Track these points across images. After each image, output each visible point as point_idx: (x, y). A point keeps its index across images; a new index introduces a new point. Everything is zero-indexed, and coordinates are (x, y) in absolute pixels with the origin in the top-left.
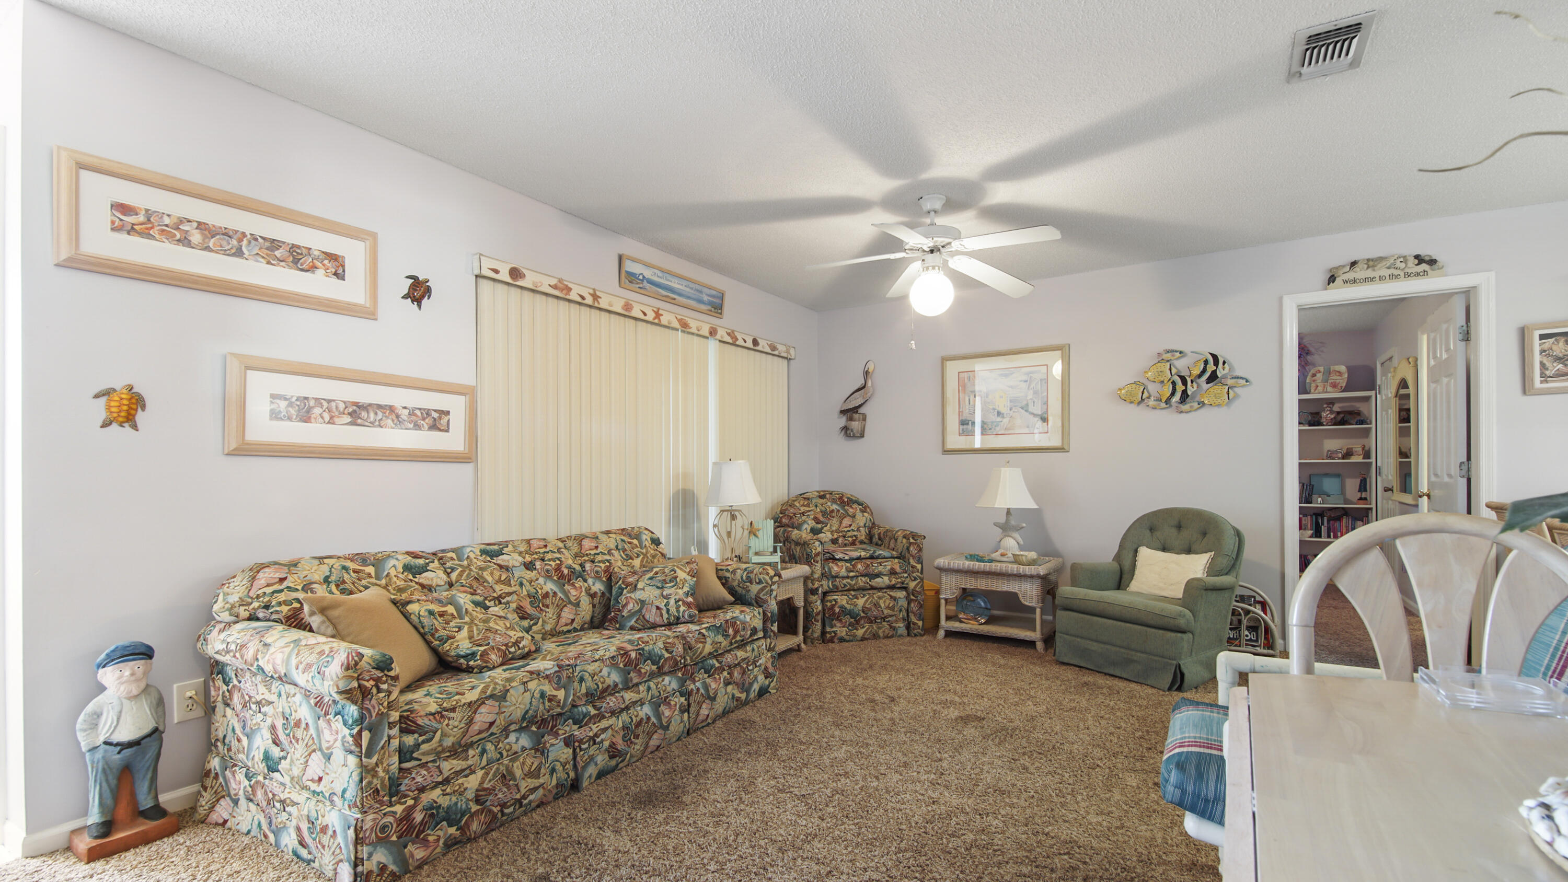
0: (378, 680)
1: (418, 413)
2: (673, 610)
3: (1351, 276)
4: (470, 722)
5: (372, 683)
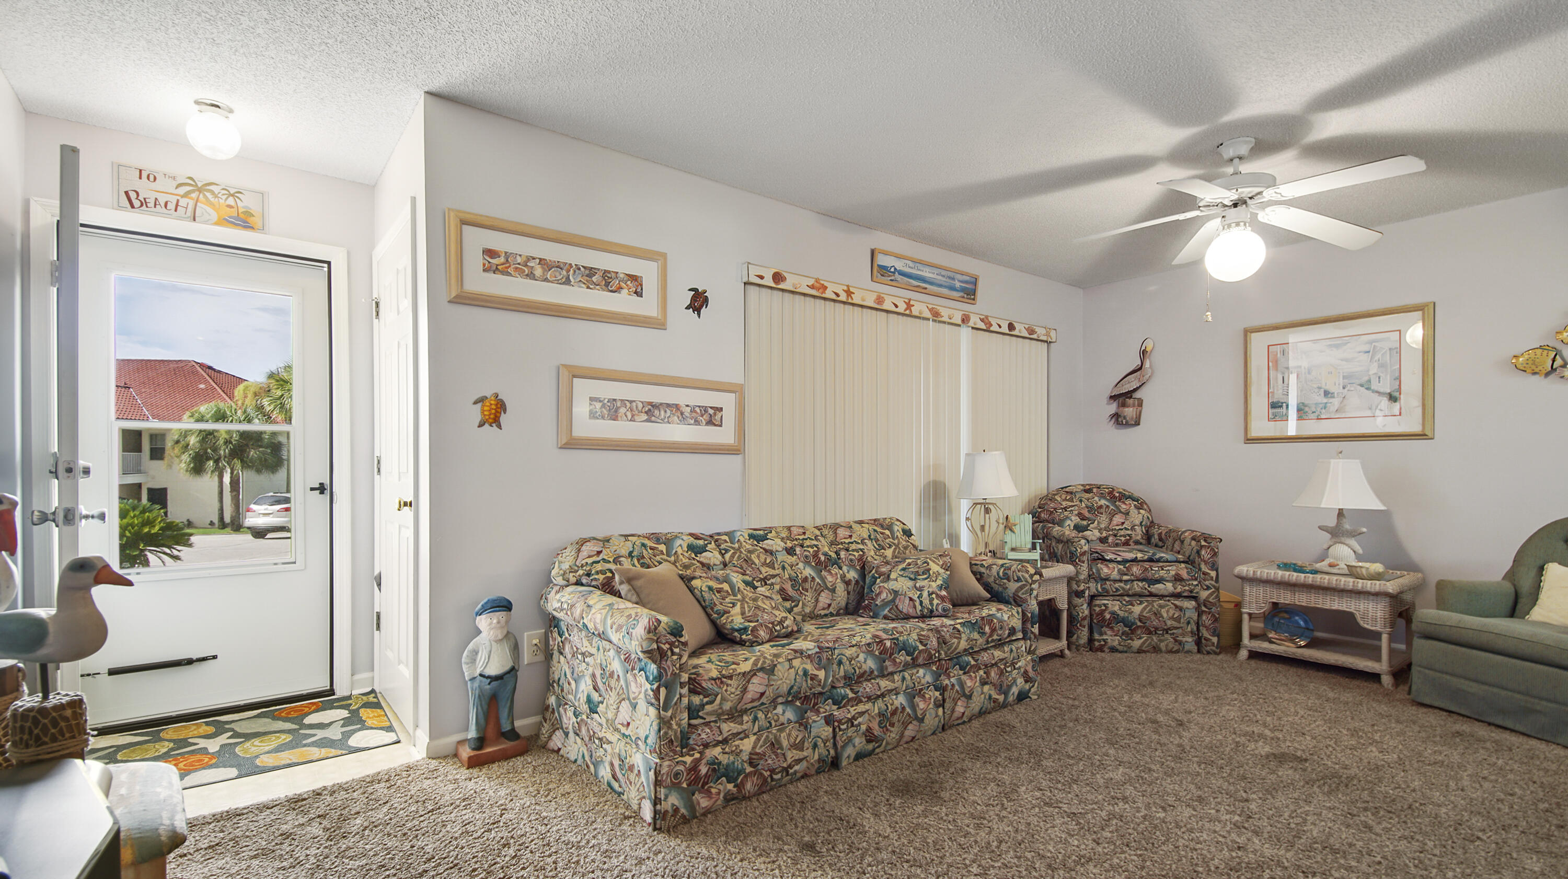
0: (672, 644)
1: (698, 410)
2: (926, 602)
4: (745, 690)
5: (667, 646)
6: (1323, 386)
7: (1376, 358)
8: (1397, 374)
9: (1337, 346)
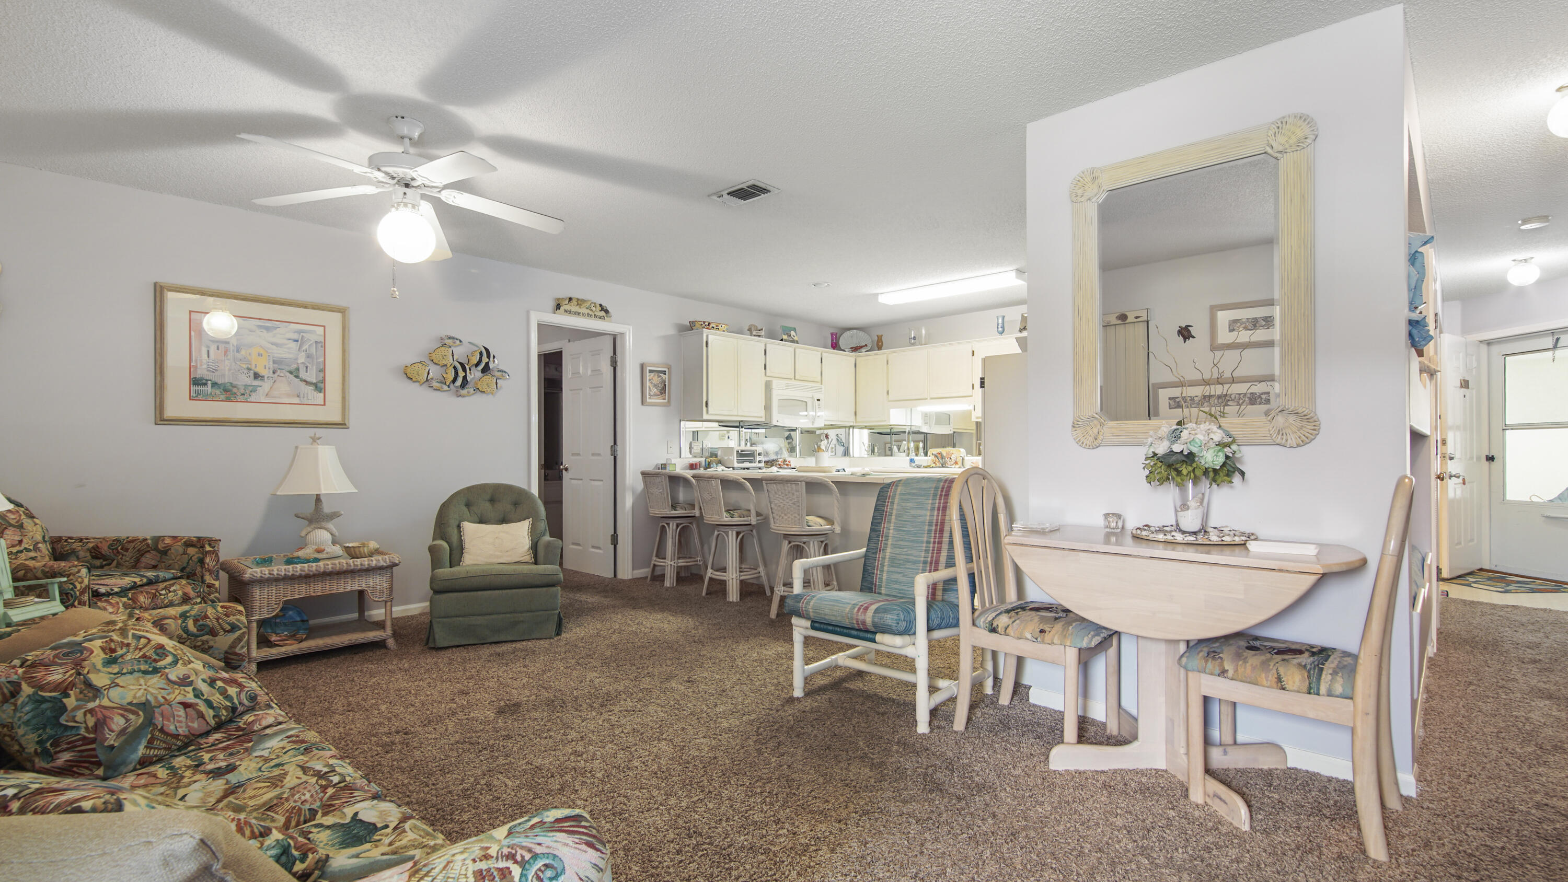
3: (567, 307)
6: (253, 368)
7: (304, 348)
8: (322, 367)
9: (267, 329)
